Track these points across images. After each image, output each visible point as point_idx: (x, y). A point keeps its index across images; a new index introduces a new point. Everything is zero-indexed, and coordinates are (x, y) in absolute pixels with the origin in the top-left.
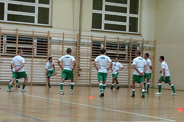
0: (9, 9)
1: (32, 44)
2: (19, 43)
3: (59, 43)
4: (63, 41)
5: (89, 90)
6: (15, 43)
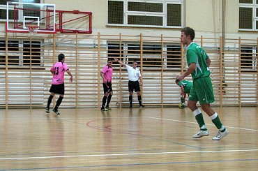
0: (129, 9)
1: (160, 53)
2: (144, 53)
5: (239, 111)
6: (139, 52)
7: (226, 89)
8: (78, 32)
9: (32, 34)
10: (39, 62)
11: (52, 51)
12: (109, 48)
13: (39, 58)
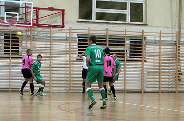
0: (97, 7)
1: (124, 45)
2: (110, 45)
3: (155, 43)
4: (160, 41)
6: (106, 45)
7: (182, 77)
8: (53, 26)
9: (12, 28)
10: (18, 51)
11: (29, 43)
12: (79, 40)
13: (18, 48)
